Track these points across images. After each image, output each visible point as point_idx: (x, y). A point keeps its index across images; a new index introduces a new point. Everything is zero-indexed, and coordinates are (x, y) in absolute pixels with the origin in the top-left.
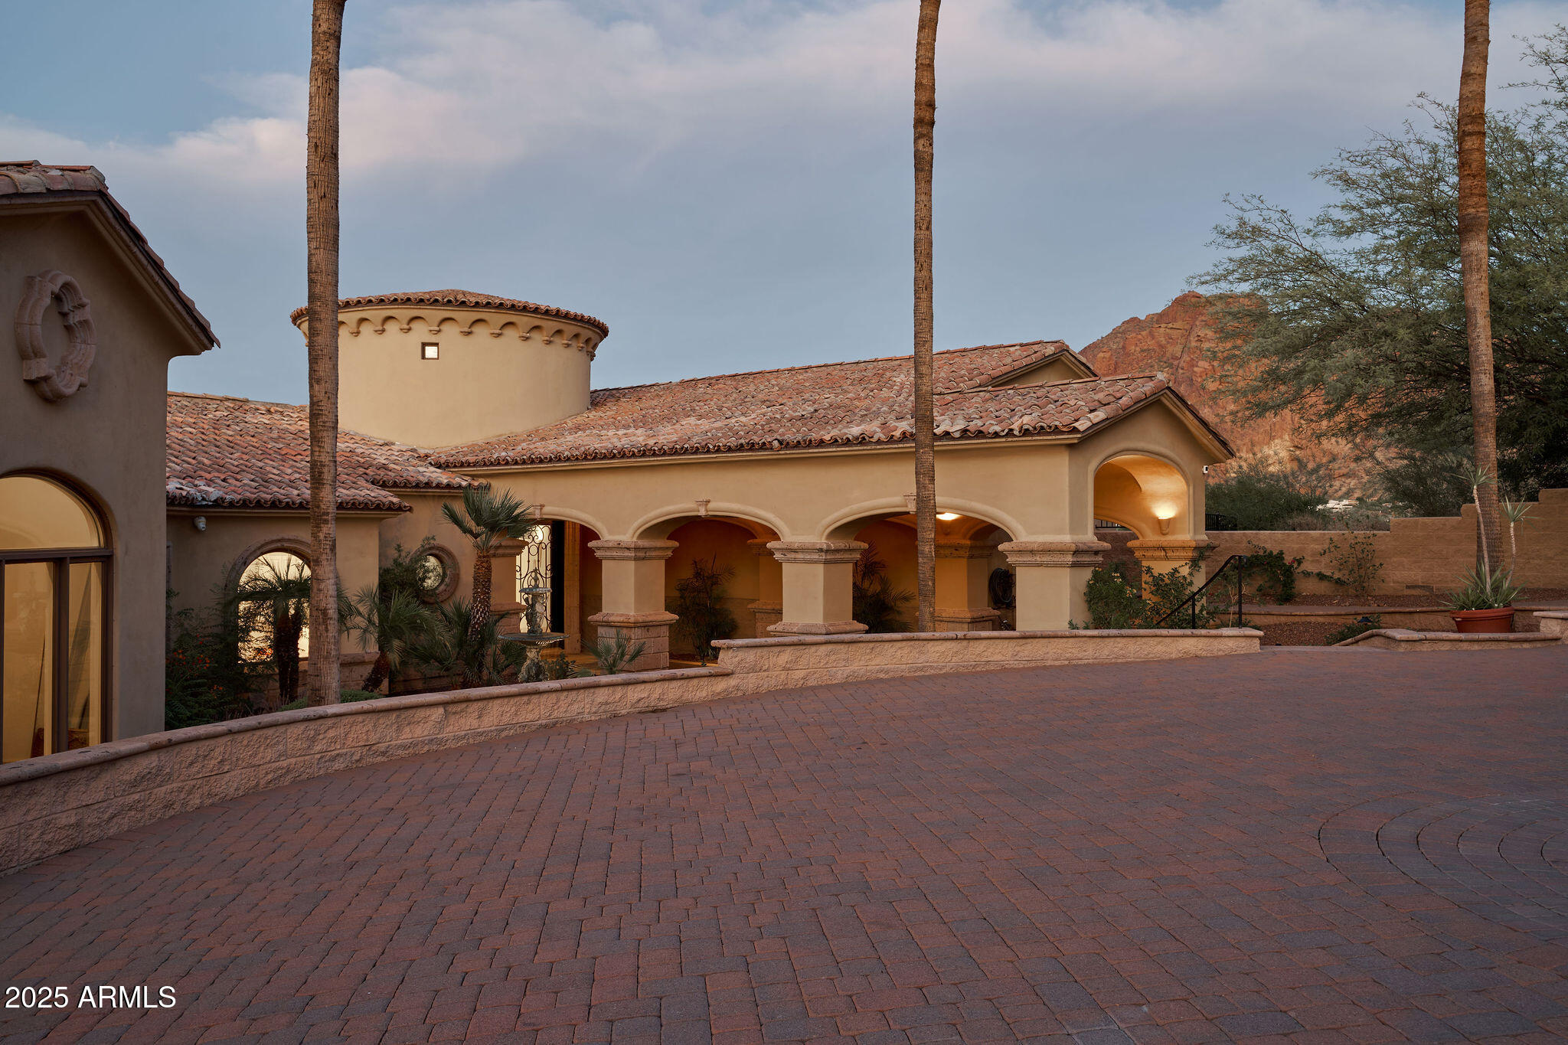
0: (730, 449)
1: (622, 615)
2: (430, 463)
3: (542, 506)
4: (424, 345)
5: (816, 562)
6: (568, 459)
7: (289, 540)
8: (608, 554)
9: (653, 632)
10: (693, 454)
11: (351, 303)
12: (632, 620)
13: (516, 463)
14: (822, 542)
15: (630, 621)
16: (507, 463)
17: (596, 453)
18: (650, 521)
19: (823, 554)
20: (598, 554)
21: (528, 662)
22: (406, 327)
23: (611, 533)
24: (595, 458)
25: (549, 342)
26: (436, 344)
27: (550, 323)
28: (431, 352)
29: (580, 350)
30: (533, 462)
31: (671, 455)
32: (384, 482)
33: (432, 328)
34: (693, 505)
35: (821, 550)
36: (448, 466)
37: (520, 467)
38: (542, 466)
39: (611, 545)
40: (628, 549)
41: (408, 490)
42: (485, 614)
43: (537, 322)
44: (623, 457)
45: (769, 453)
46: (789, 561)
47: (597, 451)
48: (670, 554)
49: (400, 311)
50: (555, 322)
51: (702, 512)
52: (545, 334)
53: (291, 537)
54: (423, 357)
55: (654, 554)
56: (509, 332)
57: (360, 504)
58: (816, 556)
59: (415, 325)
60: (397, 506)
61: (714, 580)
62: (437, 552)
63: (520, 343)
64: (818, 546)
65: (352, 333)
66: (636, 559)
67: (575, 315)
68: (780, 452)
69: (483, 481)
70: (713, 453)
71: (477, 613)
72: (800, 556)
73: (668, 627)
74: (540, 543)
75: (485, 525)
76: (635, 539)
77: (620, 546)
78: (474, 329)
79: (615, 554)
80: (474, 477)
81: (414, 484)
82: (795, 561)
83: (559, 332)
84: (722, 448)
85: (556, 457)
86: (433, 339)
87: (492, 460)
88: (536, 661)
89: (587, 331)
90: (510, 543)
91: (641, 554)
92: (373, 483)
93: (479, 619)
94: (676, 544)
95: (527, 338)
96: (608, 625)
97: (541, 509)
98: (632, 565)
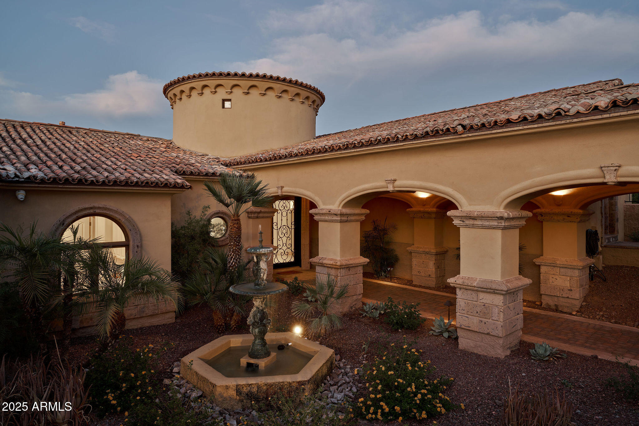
0: (416, 137)
1: (332, 260)
2: (222, 164)
3: (282, 187)
4: (224, 101)
5: (494, 228)
6: (296, 155)
7: (99, 208)
8: (323, 218)
9: (353, 271)
10: (384, 144)
11: (185, 78)
12: (339, 264)
13: (266, 160)
14: (501, 211)
15: (337, 264)
16: (261, 161)
17: (314, 149)
18: (351, 196)
19: (503, 221)
20: (316, 218)
21: (254, 309)
22: (214, 90)
23: (324, 204)
24: (313, 153)
25: (292, 100)
26: (230, 100)
27: (293, 89)
28: (227, 104)
29: (309, 106)
30: (275, 159)
31: (367, 146)
32: (184, 172)
33: (227, 91)
34: (383, 183)
35: (501, 218)
36: (231, 165)
37: (268, 163)
38: (281, 161)
39: (324, 212)
40: (336, 215)
41: (202, 177)
42: (237, 260)
43: (286, 88)
44: (332, 151)
45: (451, 137)
46: (467, 226)
47: (315, 148)
48: (363, 218)
49: (212, 81)
50: (296, 89)
51: (390, 188)
52: (290, 95)
53: (101, 206)
54: (223, 107)
55: (353, 218)
56: (270, 93)
57: (152, 183)
58: (495, 223)
59: (218, 90)
60: (180, 185)
61: (385, 231)
62: (222, 215)
63: (276, 99)
64: (499, 215)
65: (187, 96)
66: (341, 222)
67: (306, 85)
68: (463, 136)
69: (250, 173)
70: (401, 141)
71: (231, 259)
72: (479, 222)
73: (362, 267)
74: (288, 210)
75: (234, 198)
76: (340, 208)
77: (330, 213)
78: (250, 91)
79: (327, 218)
80: (245, 171)
81: (204, 174)
82: (473, 226)
83: (298, 95)
84: (409, 137)
85: (289, 155)
86: (228, 97)
87: (253, 159)
88: (261, 308)
89: (313, 95)
90: (266, 210)
91: (344, 218)
92: (176, 172)
93: (232, 263)
94: (368, 211)
95: (280, 97)
96: (322, 265)
97: (282, 189)
98: (338, 225)
